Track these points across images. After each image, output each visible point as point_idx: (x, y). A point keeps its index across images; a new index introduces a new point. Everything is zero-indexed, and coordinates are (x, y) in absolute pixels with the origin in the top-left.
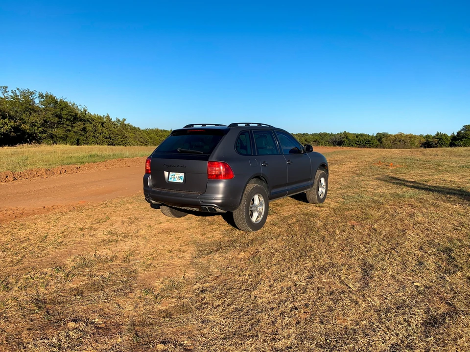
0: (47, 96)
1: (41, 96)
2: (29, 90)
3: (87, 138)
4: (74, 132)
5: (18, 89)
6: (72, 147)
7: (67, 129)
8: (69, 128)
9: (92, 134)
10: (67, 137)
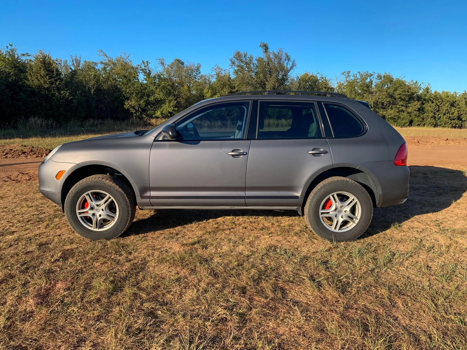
0: (384, 77)
1: (379, 77)
2: (368, 72)
3: (423, 119)
4: (408, 113)
5: (359, 72)
6: (402, 128)
7: (400, 109)
8: (403, 108)
9: (431, 114)
10: (399, 118)
